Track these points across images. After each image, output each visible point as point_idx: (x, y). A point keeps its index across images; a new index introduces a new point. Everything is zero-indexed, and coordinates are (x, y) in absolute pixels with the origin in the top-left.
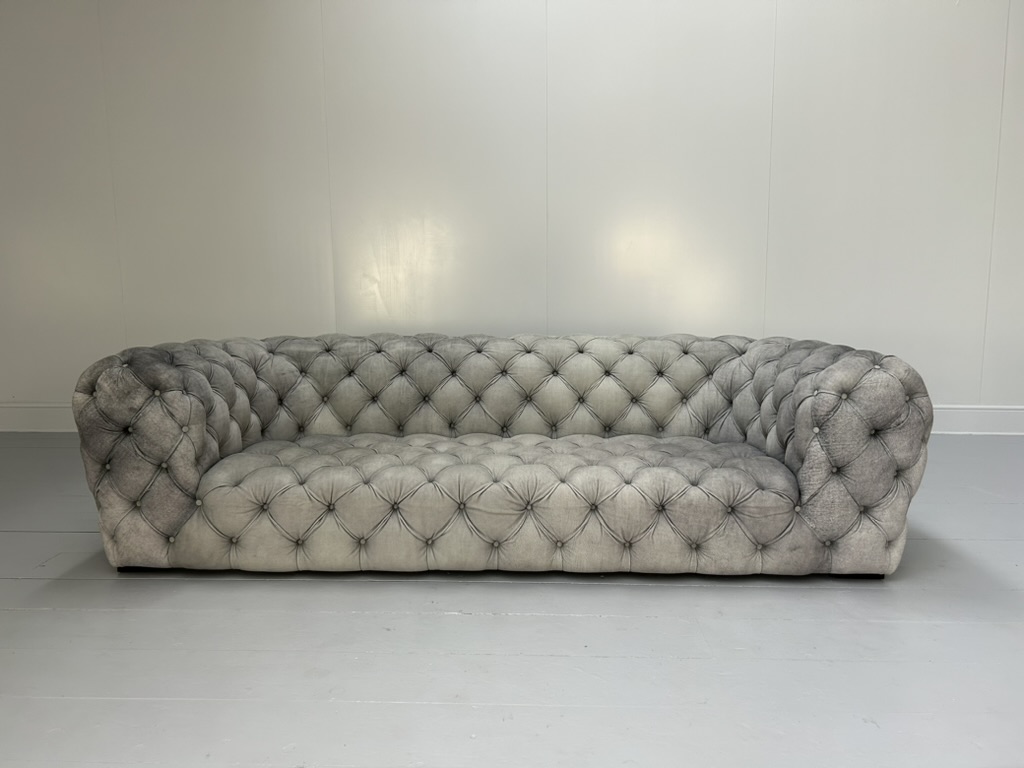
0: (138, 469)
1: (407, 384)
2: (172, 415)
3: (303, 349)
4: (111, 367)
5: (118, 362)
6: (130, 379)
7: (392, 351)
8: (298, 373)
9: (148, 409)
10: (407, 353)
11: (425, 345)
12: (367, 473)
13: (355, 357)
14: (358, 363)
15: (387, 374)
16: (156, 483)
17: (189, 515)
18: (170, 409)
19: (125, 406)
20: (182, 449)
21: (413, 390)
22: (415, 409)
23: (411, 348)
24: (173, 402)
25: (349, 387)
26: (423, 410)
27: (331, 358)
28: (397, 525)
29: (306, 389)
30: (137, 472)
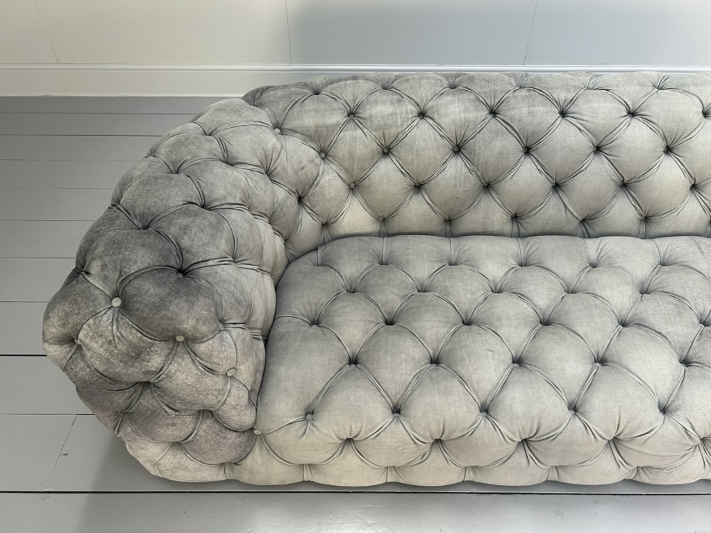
0: (173, 425)
1: (465, 170)
2: (211, 371)
3: (320, 122)
4: (95, 314)
5: (102, 300)
6: (134, 336)
7: (445, 121)
8: (318, 160)
9: (173, 368)
10: (466, 124)
11: (486, 105)
12: (480, 393)
13: (393, 131)
14: (397, 140)
15: (438, 157)
16: (201, 433)
17: (248, 449)
18: (209, 365)
19: (137, 370)
20: (231, 401)
21: (473, 179)
22: (472, 204)
23: (472, 115)
24: (210, 356)
25: (387, 175)
26: (482, 204)
27: (359, 132)
28: (525, 460)
29: (331, 181)
30: (174, 428)
